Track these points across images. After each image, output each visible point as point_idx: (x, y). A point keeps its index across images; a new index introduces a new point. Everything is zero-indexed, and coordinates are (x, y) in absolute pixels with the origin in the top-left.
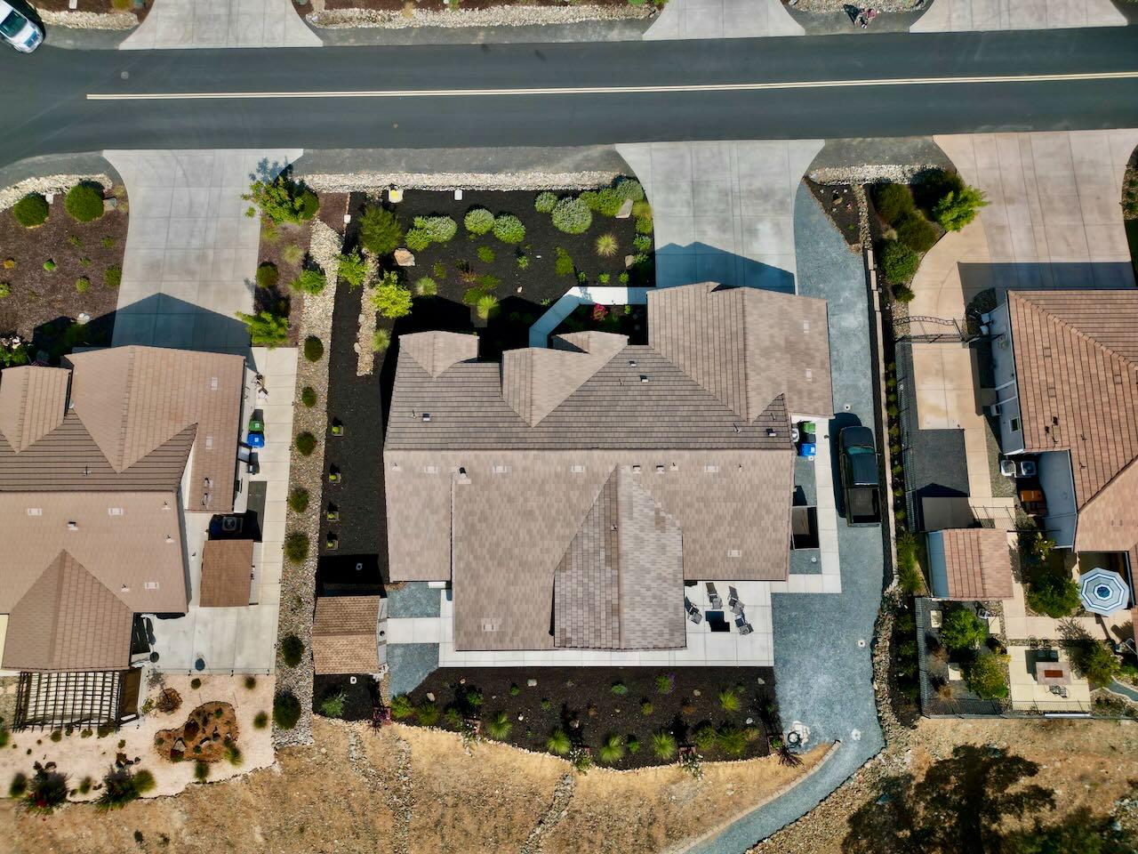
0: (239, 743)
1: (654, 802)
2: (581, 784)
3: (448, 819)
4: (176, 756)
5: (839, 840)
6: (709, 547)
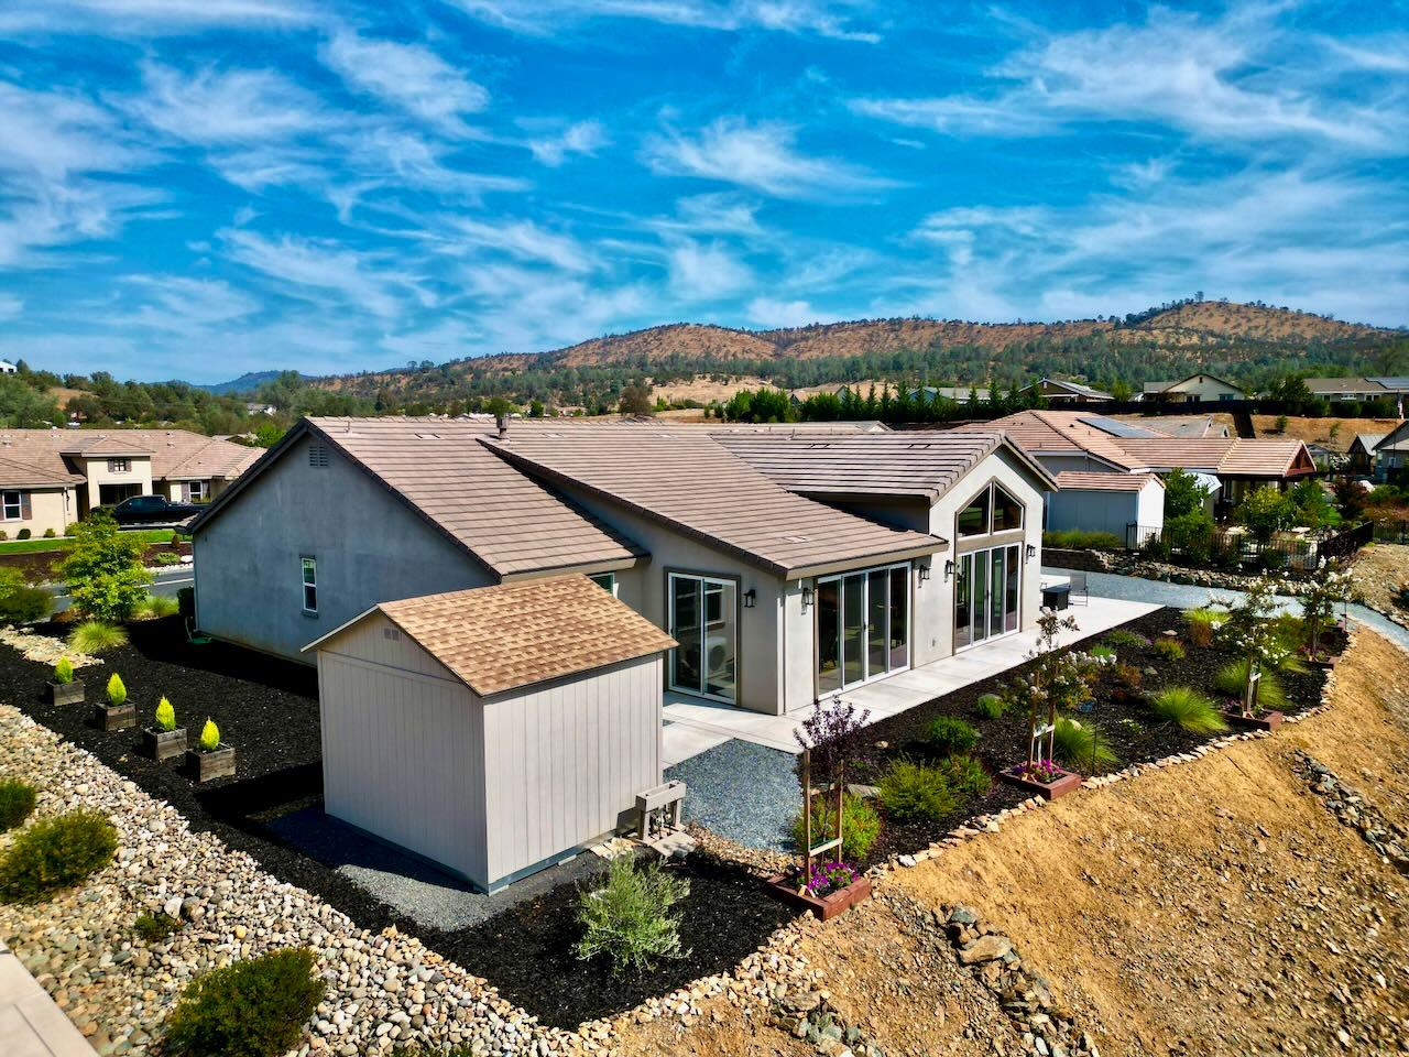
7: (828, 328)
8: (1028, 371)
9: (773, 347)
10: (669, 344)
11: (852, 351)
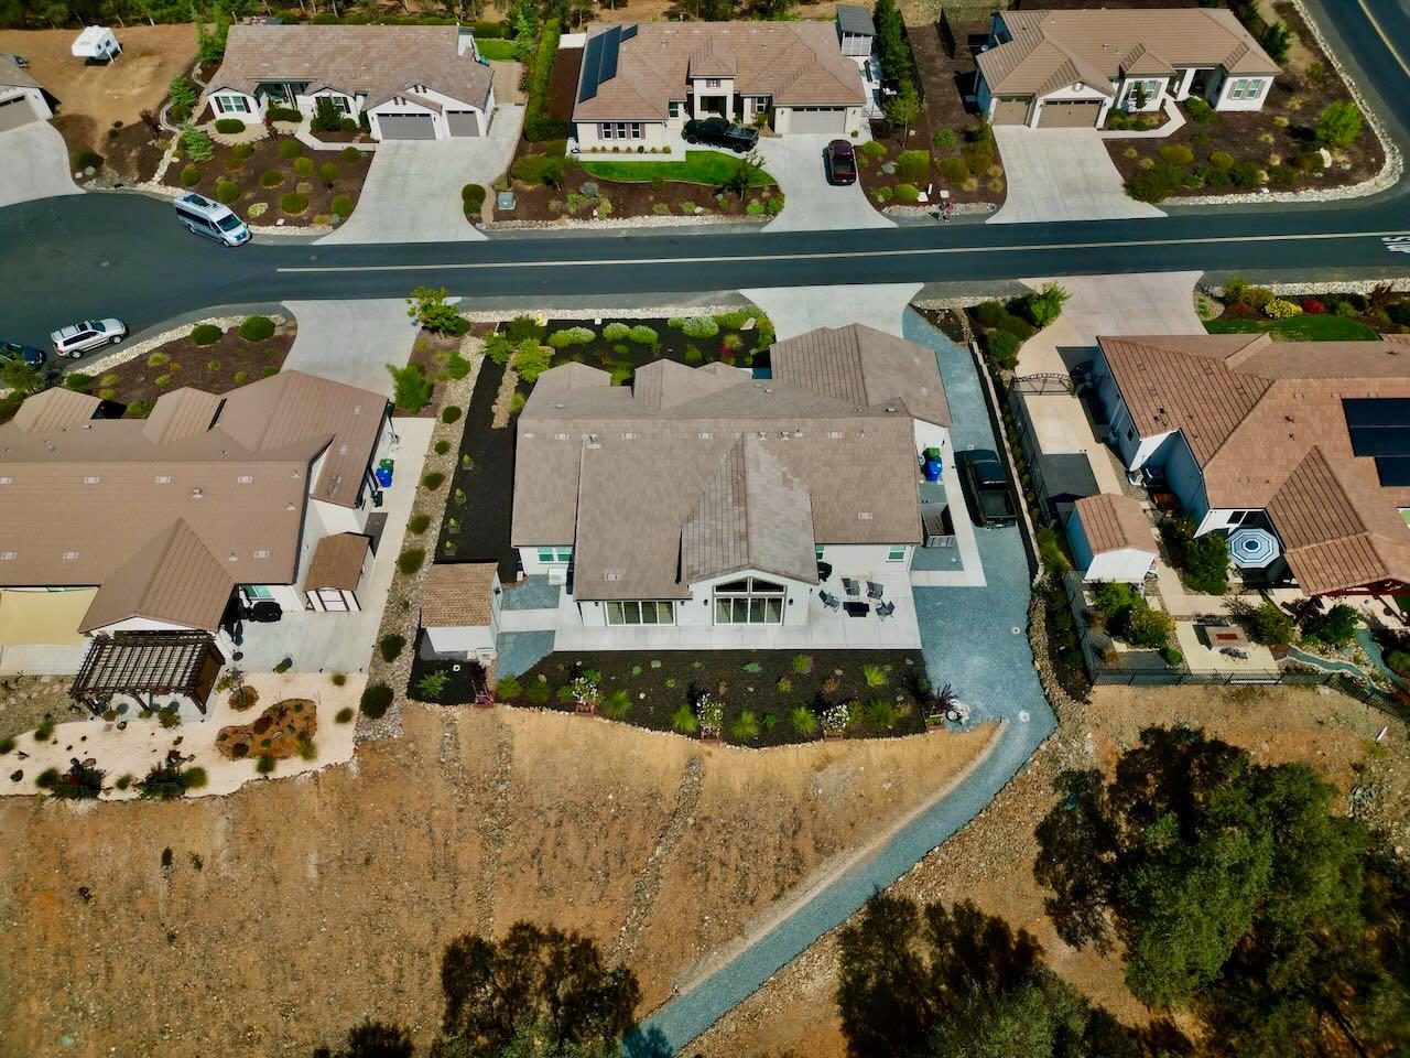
0: (316, 739)
1: (797, 799)
2: (709, 773)
3: (549, 847)
4: (239, 751)
5: (1029, 864)
6: (838, 510)
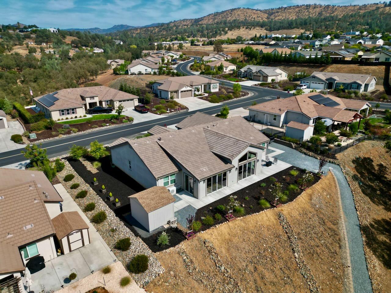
1: (315, 212)
2: (287, 217)
3: (260, 282)
7: (285, 8)
8: (349, 25)
9: (267, 15)
10: (234, 15)
11: (293, 17)
